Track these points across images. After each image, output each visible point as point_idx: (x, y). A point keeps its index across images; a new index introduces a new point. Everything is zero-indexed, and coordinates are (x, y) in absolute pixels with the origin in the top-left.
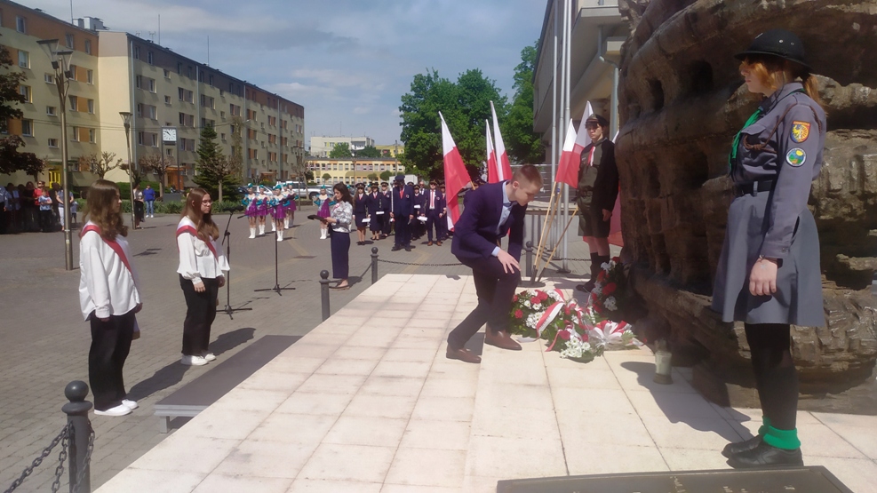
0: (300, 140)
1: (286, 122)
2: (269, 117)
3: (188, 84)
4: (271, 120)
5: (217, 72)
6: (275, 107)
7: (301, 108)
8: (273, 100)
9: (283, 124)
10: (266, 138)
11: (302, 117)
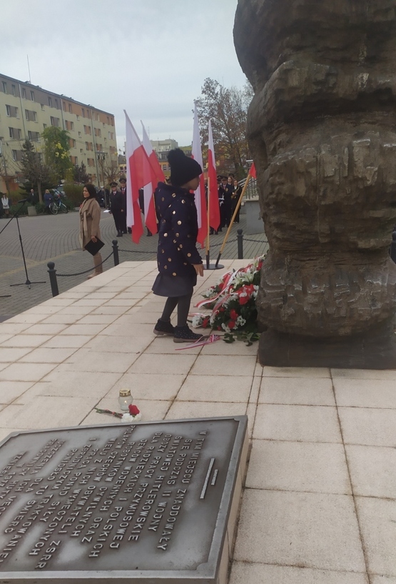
0: (113, 146)
1: (99, 130)
2: (85, 126)
3: (13, 101)
4: (87, 129)
5: (38, 88)
6: (89, 117)
7: (112, 116)
8: (88, 110)
9: (98, 132)
10: (84, 147)
11: (113, 125)
